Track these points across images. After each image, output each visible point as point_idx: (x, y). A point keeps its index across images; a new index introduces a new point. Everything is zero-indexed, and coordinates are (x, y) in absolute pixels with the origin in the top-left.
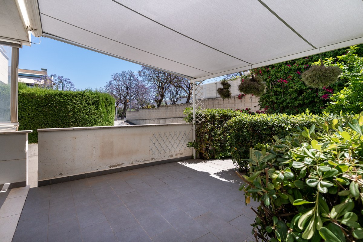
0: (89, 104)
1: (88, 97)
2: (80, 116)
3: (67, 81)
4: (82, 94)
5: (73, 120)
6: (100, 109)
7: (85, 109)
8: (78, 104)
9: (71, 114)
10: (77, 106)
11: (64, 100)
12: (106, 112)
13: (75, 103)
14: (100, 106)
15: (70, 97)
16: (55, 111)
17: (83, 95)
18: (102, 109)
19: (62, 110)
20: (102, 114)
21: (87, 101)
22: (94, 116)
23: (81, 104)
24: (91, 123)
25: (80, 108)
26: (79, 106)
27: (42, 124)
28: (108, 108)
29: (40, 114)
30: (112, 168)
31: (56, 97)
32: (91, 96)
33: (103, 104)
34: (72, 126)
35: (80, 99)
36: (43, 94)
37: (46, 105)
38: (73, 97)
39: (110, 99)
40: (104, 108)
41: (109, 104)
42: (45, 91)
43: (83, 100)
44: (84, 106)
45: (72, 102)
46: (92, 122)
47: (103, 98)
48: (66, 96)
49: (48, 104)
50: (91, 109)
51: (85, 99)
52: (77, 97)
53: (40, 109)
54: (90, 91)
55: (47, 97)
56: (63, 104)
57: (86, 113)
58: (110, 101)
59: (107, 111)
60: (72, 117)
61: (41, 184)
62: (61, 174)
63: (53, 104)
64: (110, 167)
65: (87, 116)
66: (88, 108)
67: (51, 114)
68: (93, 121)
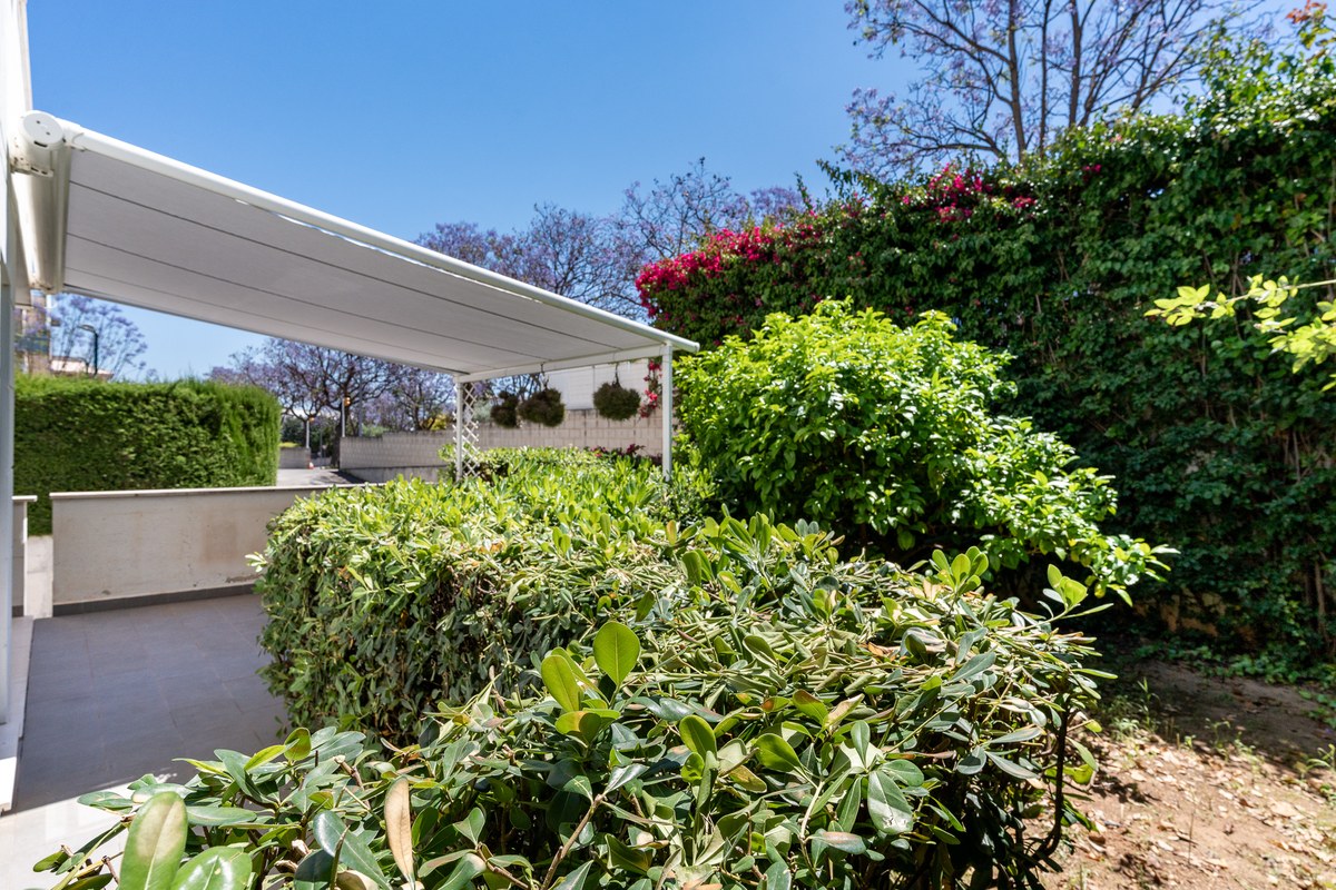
0: (187, 423)
1: (186, 400)
2: (158, 457)
3: (109, 316)
4: (164, 392)
5: (138, 469)
6: (225, 438)
7: (174, 438)
8: (153, 422)
9: (129, 453)
10: (148, 429)
11: (106, 410)
12: (245, 445)
13: (142, 421)
14: (224, 428)
15: (126, 402)
16: (76, 444)
17: (168, 394)
18: (232, 436)
19: (99, 439)
20: (232, 452)
21: (180, 412)
22: (205, 457)
23: (162, 422)
24: (193, 479)
25: (159, 435)
26: (154, 430)
27: (35, 482)
28: (255, 433)
29: (31, 453)
30: (232, 584)
31: (82, 402)
32: (195, 398)
33: (237, 423)
34: (132, 487)
35: (159, 409)
36: (41, 393)
37: (49, 427)
38: (135, 403)
39: (261, 405)
40: (239, 433)
41: (254, 422)
42: (44, 385)
43: (169, 411)
44: (173, 429)
45: (132, 417)
46: (199, 477)
47: (237, 401)
48: (115, 398)
49: (55, 423)
50: (195, 438)
51: (176, 407)
52: (148, 403)
53: (30, 436)
54: (192, 381)
55: (53, 402)
56: (105, 424)
57: (179, 449)
58: (261, 413)
59: (251, 443)
60: (134, 463)
61: (59, 611)
62: (107, 593)
63: (73, 423)
64: (229, 581)
65: (181, 459)
66: (187, 434)
67: (65, 453)
68: (203, 473)
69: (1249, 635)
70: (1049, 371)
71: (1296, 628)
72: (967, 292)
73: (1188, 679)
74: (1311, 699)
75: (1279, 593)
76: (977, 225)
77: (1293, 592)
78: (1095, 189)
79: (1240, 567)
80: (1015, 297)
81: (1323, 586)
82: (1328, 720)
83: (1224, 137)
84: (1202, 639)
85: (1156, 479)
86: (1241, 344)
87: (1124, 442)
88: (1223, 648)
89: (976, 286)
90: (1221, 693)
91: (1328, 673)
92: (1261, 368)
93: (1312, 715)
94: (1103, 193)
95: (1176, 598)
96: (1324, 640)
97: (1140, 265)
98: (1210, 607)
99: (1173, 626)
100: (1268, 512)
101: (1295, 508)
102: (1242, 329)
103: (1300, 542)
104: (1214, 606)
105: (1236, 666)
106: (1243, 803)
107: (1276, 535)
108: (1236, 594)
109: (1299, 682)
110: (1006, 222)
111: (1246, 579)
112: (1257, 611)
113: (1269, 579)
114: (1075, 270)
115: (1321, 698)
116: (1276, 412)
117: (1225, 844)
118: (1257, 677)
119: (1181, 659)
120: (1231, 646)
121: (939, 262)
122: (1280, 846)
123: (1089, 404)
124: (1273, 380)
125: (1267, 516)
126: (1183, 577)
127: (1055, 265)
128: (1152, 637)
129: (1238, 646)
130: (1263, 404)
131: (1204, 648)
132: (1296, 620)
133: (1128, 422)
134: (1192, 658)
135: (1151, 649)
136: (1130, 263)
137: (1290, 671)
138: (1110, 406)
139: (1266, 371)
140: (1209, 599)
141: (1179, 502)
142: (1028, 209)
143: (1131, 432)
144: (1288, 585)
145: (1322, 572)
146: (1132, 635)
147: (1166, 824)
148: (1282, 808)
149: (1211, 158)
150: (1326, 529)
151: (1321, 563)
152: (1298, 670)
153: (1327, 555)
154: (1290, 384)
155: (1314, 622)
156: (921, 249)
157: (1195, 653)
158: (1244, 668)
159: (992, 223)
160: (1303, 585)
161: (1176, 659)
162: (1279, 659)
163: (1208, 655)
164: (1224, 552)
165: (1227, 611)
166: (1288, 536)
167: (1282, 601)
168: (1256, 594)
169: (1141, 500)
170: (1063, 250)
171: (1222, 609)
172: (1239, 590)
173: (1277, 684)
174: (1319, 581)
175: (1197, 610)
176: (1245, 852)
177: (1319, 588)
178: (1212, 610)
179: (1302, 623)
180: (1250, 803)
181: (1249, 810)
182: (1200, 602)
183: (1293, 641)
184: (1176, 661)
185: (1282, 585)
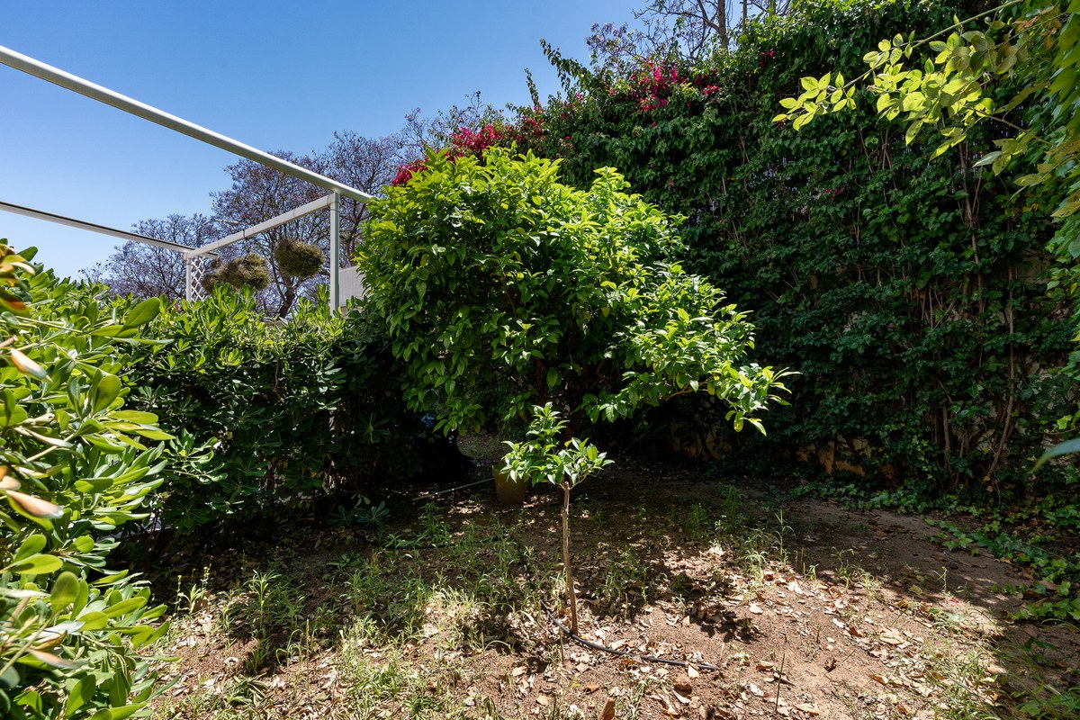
69: (889, 472)
70: (732, 246)
71: (926, 465)
72: (665, 177)
73: (831, 513)
74: (934, 526)
75: (913, 434)
76: (671, 112)
77: (924, 433)
78: (770, 74)
79: (881, 413)
80: (705, 181)
81: (949, 426)
82: (946, 544)
83: (875, 12)
84: (851, 478)
85: (815, 336)
86: (887, 210)
87: (792, 307)
88: (868, 485)
89: (671, 170)
90: (858, 523)
91: (951, 503)
92: (903, 232)
93: (932, 539)
94: (776, 78)
95: (832, 444)
96: (949, 473)
97: (806, 142)
98: (860, 451)
99: (830, 469)
100: (905, 361)
101: (928, 355)
102: (888, 197)
103: (932, 388)
104: (863, 450)
105: (876, 499)
106: (853, 632)
107: (912, 381)
108: (878, 436)
109: (927, 512)
110: (695, 109)
111: (887, 423)
112: (895, 451)
113: (906, 422)
114: (754, 154)
115: (943, 524)
116: (915, 271)
117: (823, 682)
118: (892, 508)
119: (832, 496)
120: (875, 483)
121: (639, 148)
122: (880, 680)
123: (762, 273)
124: (913, 243)
125: (904, 365)
126: (836, 424)
127: (739, 150)
128: (810, 478)
129: (880, 483)
130: (904, 263)
131: (851, 486)
132: (926, 457)
133: (795, 289)
134: (840, 495)
135: (807, 489)
136: (798, 141)
137: (919, 502)
138: (780, 274)
139: (908, 236)
140: (859, 444)
141: (833, 357)
142: (714, 95)
143: (798, 299)
144: (921, 426)
145: (949, 413)
146: (795, 478)
147: (764, 664)
148: (892, 635)
149: (865, 35)
150: (953, 373)
151: (948, 405)
152: (927, 501)
153: (952, 397)
154: (927, 245)
155: (941, 458)
156: (625, 136)
157: (843, 490)
158: (882, 501)
159: (684, 110)
160: (933, 426)
161: (827, 496)
162: (912, 493)
163: (854, 492)
164: (868, 399)
165: (873, 453)
166: (922, 383)
167: (915, 441)
168: (896, 436)
169: (803, 356)
170: (744, 134)
171: (868, 452)
172: (881, 433)
173: (908, 514)
174: (946, 422)
175: (849, 454)
176: (842, 691)
177: (946, 428)
178: (861, 453)
179: (931, 459)
180: (859, 632)
181: (858, 640)
182: (852, 447)
183: (923, 475)
184: (826, 499)
185: (915, 426)
